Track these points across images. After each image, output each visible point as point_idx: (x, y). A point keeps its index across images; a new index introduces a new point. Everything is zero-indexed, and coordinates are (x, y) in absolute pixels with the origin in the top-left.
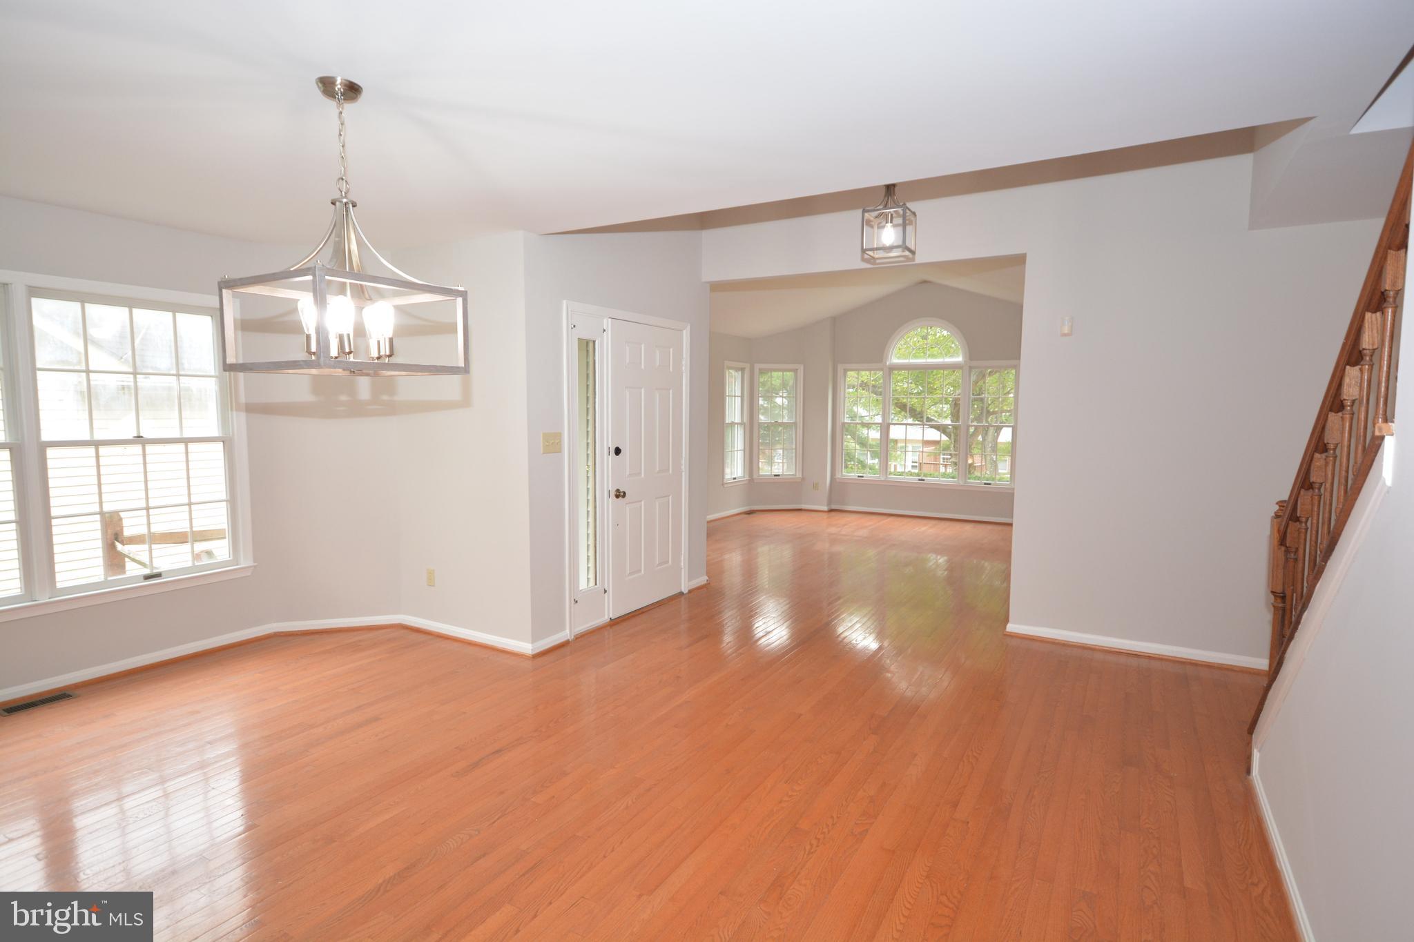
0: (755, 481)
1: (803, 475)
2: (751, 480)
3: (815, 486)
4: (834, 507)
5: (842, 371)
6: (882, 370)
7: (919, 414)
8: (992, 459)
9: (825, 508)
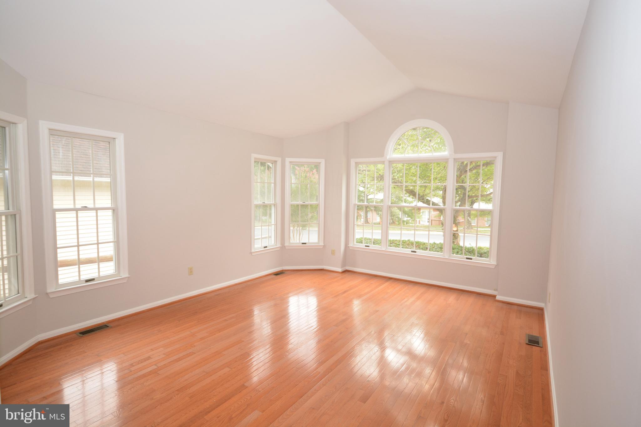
0: (287, 248)
1: (324, 244)
2: (283, 247)
3: (333, 253)
4: (348, 268)
5: (354, 163)
6: (383, 163)
7: (422, 197)
8: (468, 220)
9: (340, 270)
